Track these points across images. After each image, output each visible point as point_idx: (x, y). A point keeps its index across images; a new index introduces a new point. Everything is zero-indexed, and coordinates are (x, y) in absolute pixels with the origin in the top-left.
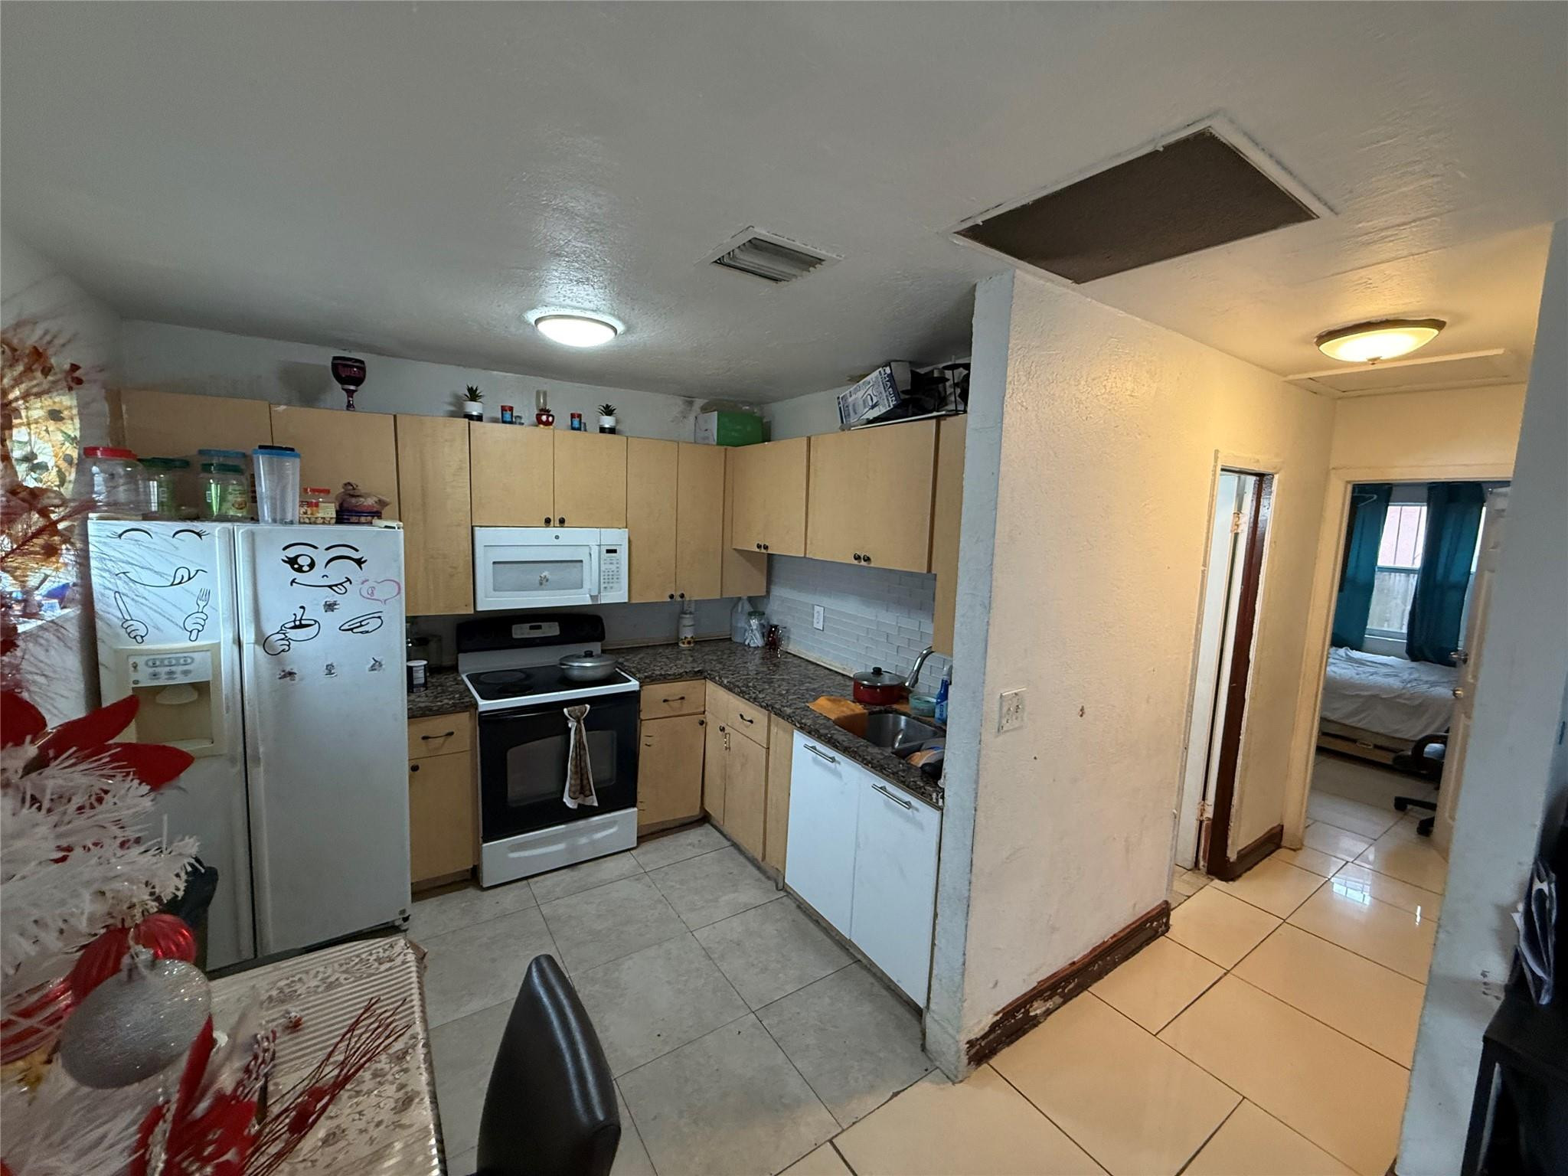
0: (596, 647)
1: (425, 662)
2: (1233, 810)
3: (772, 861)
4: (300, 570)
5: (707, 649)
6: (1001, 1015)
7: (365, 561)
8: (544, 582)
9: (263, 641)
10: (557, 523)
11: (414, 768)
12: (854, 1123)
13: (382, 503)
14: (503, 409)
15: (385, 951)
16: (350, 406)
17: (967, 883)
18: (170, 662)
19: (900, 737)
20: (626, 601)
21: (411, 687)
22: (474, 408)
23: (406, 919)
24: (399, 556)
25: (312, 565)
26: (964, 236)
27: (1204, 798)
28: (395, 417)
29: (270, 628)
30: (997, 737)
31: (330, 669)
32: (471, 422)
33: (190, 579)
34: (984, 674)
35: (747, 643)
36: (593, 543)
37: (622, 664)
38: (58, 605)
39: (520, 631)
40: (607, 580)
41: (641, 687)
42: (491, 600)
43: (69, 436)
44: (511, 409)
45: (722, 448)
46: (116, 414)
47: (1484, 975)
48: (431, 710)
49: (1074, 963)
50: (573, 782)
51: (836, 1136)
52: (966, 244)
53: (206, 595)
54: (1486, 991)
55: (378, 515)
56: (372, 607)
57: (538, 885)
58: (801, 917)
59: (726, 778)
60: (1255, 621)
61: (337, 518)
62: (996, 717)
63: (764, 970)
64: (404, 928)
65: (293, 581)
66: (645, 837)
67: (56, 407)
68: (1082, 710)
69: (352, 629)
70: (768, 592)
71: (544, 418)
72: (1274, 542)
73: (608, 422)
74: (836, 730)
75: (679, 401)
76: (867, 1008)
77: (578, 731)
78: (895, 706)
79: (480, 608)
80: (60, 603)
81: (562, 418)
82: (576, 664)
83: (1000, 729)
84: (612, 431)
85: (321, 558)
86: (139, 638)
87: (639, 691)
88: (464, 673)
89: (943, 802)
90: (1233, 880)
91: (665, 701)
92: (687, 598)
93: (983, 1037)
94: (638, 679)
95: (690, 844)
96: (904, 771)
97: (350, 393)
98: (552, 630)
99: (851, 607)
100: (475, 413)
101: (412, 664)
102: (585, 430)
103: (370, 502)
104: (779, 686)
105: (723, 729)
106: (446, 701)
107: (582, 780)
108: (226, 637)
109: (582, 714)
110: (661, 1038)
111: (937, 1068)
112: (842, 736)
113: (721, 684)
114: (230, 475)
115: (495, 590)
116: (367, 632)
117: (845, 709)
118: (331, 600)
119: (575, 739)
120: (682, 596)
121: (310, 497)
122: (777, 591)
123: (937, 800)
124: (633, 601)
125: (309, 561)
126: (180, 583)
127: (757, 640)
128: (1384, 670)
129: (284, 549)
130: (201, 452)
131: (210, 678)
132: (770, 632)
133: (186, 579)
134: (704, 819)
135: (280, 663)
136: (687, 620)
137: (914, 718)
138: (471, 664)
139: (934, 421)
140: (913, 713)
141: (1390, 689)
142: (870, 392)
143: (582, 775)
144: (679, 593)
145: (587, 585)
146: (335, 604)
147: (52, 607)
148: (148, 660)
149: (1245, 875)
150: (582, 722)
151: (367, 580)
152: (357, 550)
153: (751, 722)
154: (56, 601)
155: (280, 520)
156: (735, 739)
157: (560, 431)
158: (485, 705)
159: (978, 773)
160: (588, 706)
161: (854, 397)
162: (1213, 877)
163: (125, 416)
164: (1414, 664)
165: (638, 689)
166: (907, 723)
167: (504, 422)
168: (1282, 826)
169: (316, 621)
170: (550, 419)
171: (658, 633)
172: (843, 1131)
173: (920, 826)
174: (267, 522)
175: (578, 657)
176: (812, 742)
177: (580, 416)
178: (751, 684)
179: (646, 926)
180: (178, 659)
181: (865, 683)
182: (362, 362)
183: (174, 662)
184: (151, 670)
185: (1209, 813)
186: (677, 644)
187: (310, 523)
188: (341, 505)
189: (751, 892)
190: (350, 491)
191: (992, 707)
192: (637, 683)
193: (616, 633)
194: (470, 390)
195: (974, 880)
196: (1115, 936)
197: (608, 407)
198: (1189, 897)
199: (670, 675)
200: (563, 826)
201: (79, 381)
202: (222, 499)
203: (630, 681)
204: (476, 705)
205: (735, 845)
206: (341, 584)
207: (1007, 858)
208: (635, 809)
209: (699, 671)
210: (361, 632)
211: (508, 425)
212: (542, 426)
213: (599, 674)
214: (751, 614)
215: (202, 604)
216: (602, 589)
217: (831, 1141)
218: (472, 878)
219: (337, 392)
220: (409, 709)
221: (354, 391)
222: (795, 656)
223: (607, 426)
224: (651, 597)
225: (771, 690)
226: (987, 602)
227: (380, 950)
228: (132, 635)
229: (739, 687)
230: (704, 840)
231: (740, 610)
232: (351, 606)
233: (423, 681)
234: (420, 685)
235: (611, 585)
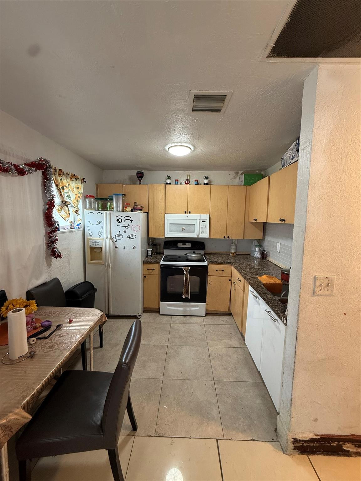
1: (152, 250)
3: (243, 333)
4: (119, 222)
5: (238, 256)
7: (133, 221)
8: (183, 230)
9: (112, 239)
10: (188, 213)
11: (145, 277)
13: (143, 207)
14: (176, 180)
18: (96, 242)
19: (284, 293)
20: (208, 237)
21: (146, 256)
22: (169, 181)
23: (139, 316)
24: (140, 219)
25: (121, 221)
28: (148, 185)
29: (113, 236)
30: (312, 296)
31: (124, 247)
32: (166, 185)
35: (255, 256)
36: (198, 219)
37: (207, 257)
38: (78, 227)
39: (180, 245)
40: (202, 230)
42: (169, 234)
43: (80, 192)
44: (178, 180)
45: (245, 186)
48: (149, 262)
50: (184, 290)
53: (102, 228)
56: (134, 232)
57: (174, 318)
59: (234, 300)
61: (131, 210)
62: (311, 286)
64: (139, 318)
65: (118, 225)
66: (209, 314)
67: (78, 187)
69: (129, 238)
70: (264, 238)
71: (187, 182)
73: (206, 181)
75: (233, 173)
77: (187, 275)
79: (166, 237)
81: (192, 182)
83: (315, 293)
84: (207, 184)
85: (123, 219)
88: (164, 255)
91: (217, 270)
92: (230, 238)
94: (208, 262)
95: (222, 320)
97: (140, 180)
98: (189, 245)
100: (169, 183)
101: (148, 250)
102: (199, 184)
103: (139, 207)
104: (253, 270)
105: (234, 283)
106: (153, 260)
107: (187, 290)
108: (105, 237)
109: (188, 270)
113: (234, 267)
115: (170, 232)
116: (133, 239)
118: (125, 230)
122: (267, 238)
124: (211, 238)
127: (258, 255)
129: (117, 217)
131: (102, 246)
132: (263, 252)
134: (231, 314)
135: (115, 244)
136: (233, 246)
138: (167, 253)
143: (187, 288)
144: (227, 236)
145: (196, 232)
146: (126, 231)
148: (92, 241)
151: (133, 226)
152: (131, 218)
153: (240, 281)
155: (117, 210)
156: (237, 287)
157: (191, 186)
158: (162, 262)
160: (190, 268)
163: (98, 190)
165: (207, 265)
167: (176, 184)
169: (122, 235)
174: (114, 211)
175: (191, 253)
177: (197, 180)
179: (196, 340)
181: (286, 272)
182: (143, 172)
184: (93, 243)
186: (230, 254)
188: (133, 207)
189: (235, 342)
190: (135, 204)
191: (308, 279)
194: (168, 176)
197: (206, 177)
199: (219, 262)
200: (182, 303)
201: (85, 182)
202: (110, 206)
203: (205, 262)
204: (160, 262)
205: (237, 325)
206: (127, 226)
208: (205, 304)
209: (229, 262)
210: (131, 239)
212: (186, 184)
213: (197, 259)
216: (200, 233)
218: (159, 311)
219: (137, 180)
222: (270, 262)
223: (206, 183)
224: (218, 237)
225: (249, 271)
228: (90, 235)
229: (238, 268)
230: (228, 321)
232: (129, 232)
233: (150, 255)
234: (150, 256)
235: (203, 232)
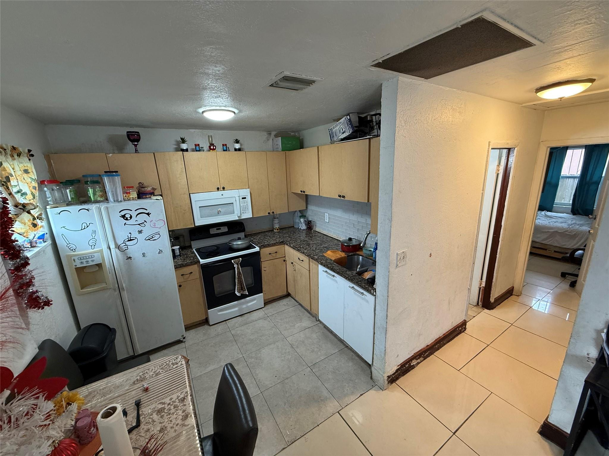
0: (242, 235)
1: (179, 247)
2: (493, 284)
3: (314, 311)
4: (127, 219)
5: (284, 232)
6: (400, 366)
7: (150, 214)
8: (219, 212)
9: (118, 247)
10: (222, 189)
11: (180, 286)
12: (346, 406)
13: (154, 189)
14: (196, 145)
15: (175, 360)
16: (136, 151)
17: (386, 323)
18: (86, 258)
19: (359, 266)
20: (252, 217)
21: (174, 256)
22: (184, 146)
23: (184, 338)
24: (162, 210)
25: (131, 217)
26: (375, 66)
27: (481, 279)
28: (154, 153)
29: (120, 242)
30: (395, 269)
31: (144, 255)
32: (184, 152)
33: (87, 227)
34: (390, 246)
35: (300, 228)
36: (237, 196)
37: (252, 240)
38: (42, 241)
39: (213, 231)
40: (243, 210)
41: (260, 249)
42: (200, 222)
43: (33, 179)
44: (199, 145)
45: (284, 152)
46: (50, 165)
47: (588, 354)
48: (183, 265)
49: (428, 345)
50: (238, 286)
51: (340, 410)
52: (376, 70)
53: (95, 232)
54: (589, 360)
55: (153, 194)
56: (156, 230)
57: (230, 323)
58: (325, 331)
59: (295, 281)
60: (505, 210)
61: (138, 197)
62: (395, 262)
63: (313, 351)
64: (183, 341)
65: (125, 224)
66: (267, 303)
67: (26, 168)
68: (431, 254)
69: (149, 239)
70: (307, 207)
71: (212, 147)
72: (514, 177)
73: (237, 146)
74: (334, 264)
75: (265, 133)
76: (351, 364)
77: (238, 268)
78: (357, 253)
79: (196, 225)
80: (43, 241)
81: (219, 147)
82: (235, 243)
83: (397, 266)
84: (239, 150)
85: (134, 214)
86: (73, 250)
87: (260, 251)
88: (194, 248)
89: (376, 293)
90: (492, 309)
92: (275, 213)
93: (393, 374)
95: (283, 305)
96: (360, 281)
97: (136, 145)
98: (225, 229)
99: (338, 213)
100: (185, 148)
101: (174, 248)
102: (229, 151)
103: (149, 189)
104: (313, 246)
105: (292, 263)
106: (188, 261)
107: (241, 286)
108: (104, 247)
109: (239, 262)
110: (277, 377)
111: (377, 385)
112: (337, 267)
113: (290, 246)
114: (95, 185)
115: (201, 218)
116: (155, 240)
117: (338, 255)
118: (140, 229)
119: (237, 271)
120: (273, 213)
121: (126, 189)
122: (310, 207)
123: (373, 293)
124: (254, 217)
125: (130, 216)
126: (84, 229)
127: (303, 227)
128: (561, 220)
129: (120, 212)
130: (83, 176)
131: (101, 262)
132: (309, 223)
133: (86, 227)
134: (288, 295)
135: (126, 254)
136: (276, 221)
137: (365, 257)
138: (196, 245)
139: (368, 140)
140: (364, 255)
141: (562, 229)
142: (341, 127)
143: (241, 284)
144: (272, 211)
145: (236, 212)
146: (142, 231)
147: (41, 243)
148: (79, 258)
149: (497, 307)
150: (239, 265)
151: (152, 221)
152: (147, 210)
153: (303, 261)
154: (41, 240)
155: (117, 201)
156: (297, 267)
157: (219, 153)
158: (202, 261)
159: (388, 283)
160: (241, 259)
161: (335, 129)
162: (484, 308)
163: (53, 165)
164: (574, 216)
165: (259, 250)
166: (362, 259)
167: (197, 151)
168: (513, 287)
169: (136, 238)
170: (214, 147)
171: (265, 227)
172: (343, 408)
173: (367, 301)
174: (112, 202)
175: (235, 240)
176: (326, 269)
177: (226, 145)
178: (301, 246)
179: (269, 336)
180: (89, 256)
181: (346, 244)
182: (138, 132)
183: (87, 257)
184: (80, 261)
185: (484, 285)
186: (273, 230)
187: (128, 200)
188: (139, 191)
189: (307, 322)
190: (141, 186)
191: (393, 257)
192: (259, 248)
193: (249, 229)
194: (182, 139)
195: (388, 322)
196: (444, 334)
197: (237, 140)
198: (474, 317)
199: (271, 244)
200: (236, 302)
201: (32, 155)
202: (94, 194)
203: (256, 247)
204: (199, 262)
205: (300, 304)
206: (143, 223)
207: (401, 312)
208: (262, 294)
209: (281, 242)
210: (153, 240)
211: (198, 152)
212: (211, 151)
213: (244, 246)
214: (301, 217)
215: (94, 235)
216: (242, 213)
217: (338, 412)
218: (206, 322)
219: (130, 146)
220: (174, 266)
221: (137, 145)
222: (319, 232)
223: (237, 148)
224: (262, 214)
225: (309, 249)
226: (390, 218)
227: (173, 360)
228: (71, 249)
229: (297, 248)
230: (288, 303)
231: (296, 215)
232: (148, 231)
233: (179, 254)
234: (177, 256)
235: (245, 211)
